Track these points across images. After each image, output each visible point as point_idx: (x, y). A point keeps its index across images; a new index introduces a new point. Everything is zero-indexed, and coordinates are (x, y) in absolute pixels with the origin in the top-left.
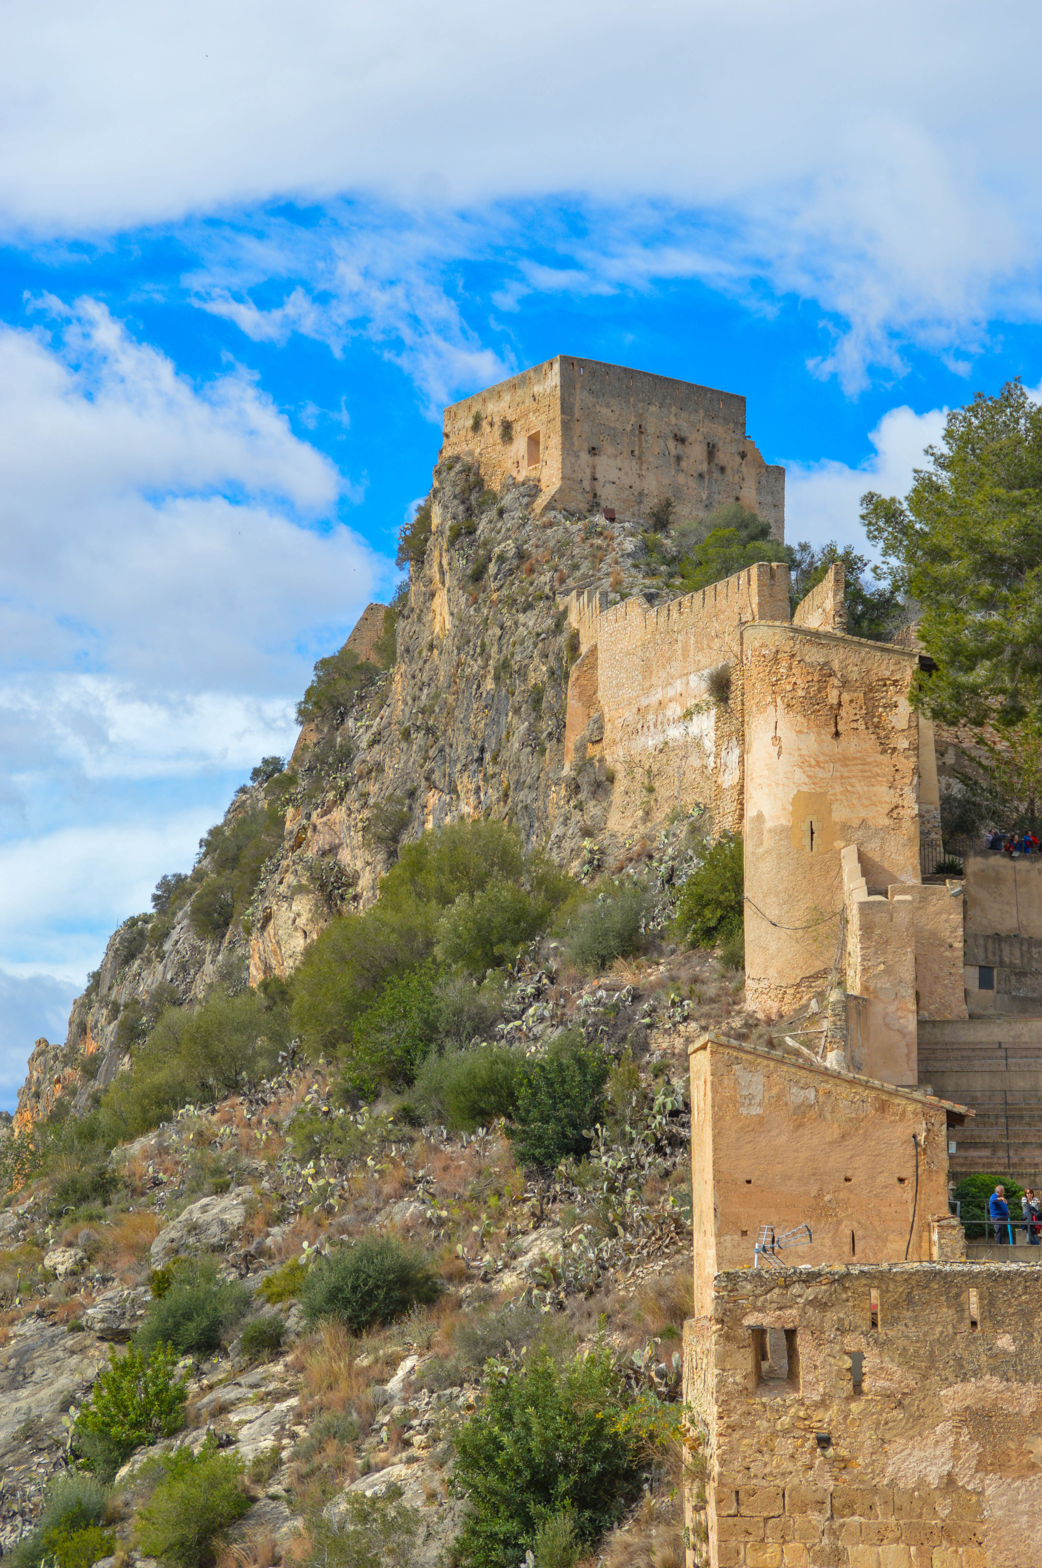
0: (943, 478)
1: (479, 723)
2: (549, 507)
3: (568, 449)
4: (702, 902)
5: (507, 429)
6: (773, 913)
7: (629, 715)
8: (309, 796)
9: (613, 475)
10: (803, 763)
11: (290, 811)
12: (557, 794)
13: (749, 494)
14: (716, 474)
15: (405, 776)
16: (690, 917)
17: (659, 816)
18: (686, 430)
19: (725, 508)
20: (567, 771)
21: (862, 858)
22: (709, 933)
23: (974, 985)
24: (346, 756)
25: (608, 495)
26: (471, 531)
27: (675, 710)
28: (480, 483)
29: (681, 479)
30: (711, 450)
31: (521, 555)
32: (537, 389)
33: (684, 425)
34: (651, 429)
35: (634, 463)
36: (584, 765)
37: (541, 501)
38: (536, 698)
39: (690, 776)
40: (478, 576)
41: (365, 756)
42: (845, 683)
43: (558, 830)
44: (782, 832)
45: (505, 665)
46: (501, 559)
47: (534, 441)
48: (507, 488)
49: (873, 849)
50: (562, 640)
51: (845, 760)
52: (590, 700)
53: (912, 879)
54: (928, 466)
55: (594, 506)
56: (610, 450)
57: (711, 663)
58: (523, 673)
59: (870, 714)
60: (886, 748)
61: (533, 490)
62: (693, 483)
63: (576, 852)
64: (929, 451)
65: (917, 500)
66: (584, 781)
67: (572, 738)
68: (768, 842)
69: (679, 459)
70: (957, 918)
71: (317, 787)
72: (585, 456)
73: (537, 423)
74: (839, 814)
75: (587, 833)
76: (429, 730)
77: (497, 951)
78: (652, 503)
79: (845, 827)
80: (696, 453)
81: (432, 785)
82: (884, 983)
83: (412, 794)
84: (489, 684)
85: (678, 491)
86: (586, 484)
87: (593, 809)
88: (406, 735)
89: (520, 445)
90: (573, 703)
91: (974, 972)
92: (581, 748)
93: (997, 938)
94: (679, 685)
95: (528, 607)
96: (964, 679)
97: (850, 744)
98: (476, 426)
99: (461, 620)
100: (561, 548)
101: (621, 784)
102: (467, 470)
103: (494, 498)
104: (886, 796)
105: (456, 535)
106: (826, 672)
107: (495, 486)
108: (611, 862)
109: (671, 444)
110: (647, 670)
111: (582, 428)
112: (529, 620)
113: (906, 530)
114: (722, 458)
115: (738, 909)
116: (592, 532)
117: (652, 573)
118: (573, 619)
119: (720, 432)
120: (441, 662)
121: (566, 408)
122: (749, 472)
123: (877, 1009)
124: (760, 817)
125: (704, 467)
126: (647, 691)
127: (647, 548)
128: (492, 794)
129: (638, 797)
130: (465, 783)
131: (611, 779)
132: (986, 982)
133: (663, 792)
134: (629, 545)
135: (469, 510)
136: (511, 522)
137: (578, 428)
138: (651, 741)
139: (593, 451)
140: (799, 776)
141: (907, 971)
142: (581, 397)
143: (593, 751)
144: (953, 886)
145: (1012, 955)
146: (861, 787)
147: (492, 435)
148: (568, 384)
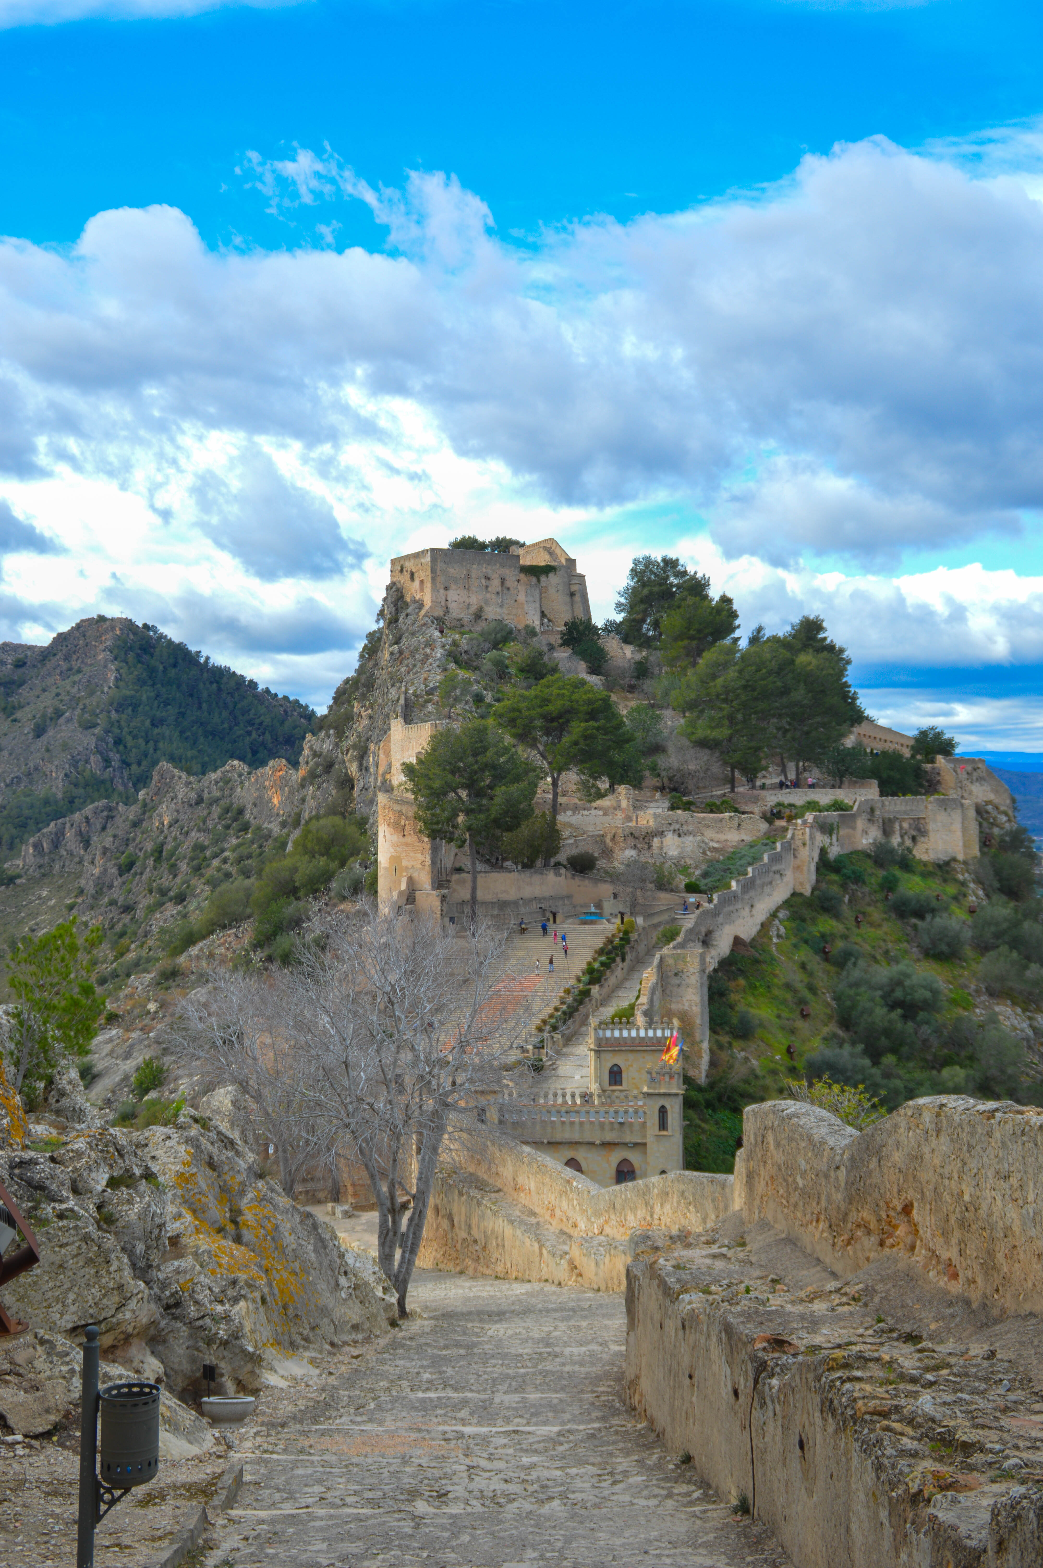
2: (425, 615)
3: (434, 589)
5: (412, 574)
6: (383, 897)
7: (398, 765)
9: (456, 598)
10: (393, 845)
13: (521, 598)
14: (505, 591)
18: (490, 573)
21: (410, 878)
23: (447, 923)
28: (402, 598)
29: (488, 595)
30: (503, 581)
32: (423, 561)
33: (490, 572)
34: (473, 575)
35: (466, 592)
37: (423, 612)
42: (407, 818)
44: (386, 869)
47: (422, 582)
48: (411, 602)
49: (415, 875)
51: (407, 845)
52: (388, 754)
53: (428, 886)
55: (447, 611)
56: (454, 587)
59: (415, 829)
60: (420, 841)
61: (421, 606)
62: (494, 597)
68: (382, 872)
69: (487, 587)
70: (438, 903)
72: (442, 591)
73: (423, 575)
74: (404, 863)
77: (315, 887)
78: (474, 608)
79: (406, 868)
80: (496, 583)
85: (486, 601)
86: (443, 604)
89: (417, 583)
90: (382, 757)
91: (447, 919)
98: (401, 571)
102: (398, 590)
103: (407, 606)
104: (420, 857)
106: (401, 813)
107: (408, 599)
109: (483, 581)
111: (441, 579)
114: (508, 584)
119: (506, 572)
121: (433, 571)
124: (380, 863)
125: (500, 589)
132: (452, 922)
135: (397, 610)
136: (410, 621)
137: (438, 579)
139: (446, 588)
140: (392, 850)
142: (440, 565)
144: (438, 892)
146: (412, 854)
147: (407, 576)
148: (434, 560)
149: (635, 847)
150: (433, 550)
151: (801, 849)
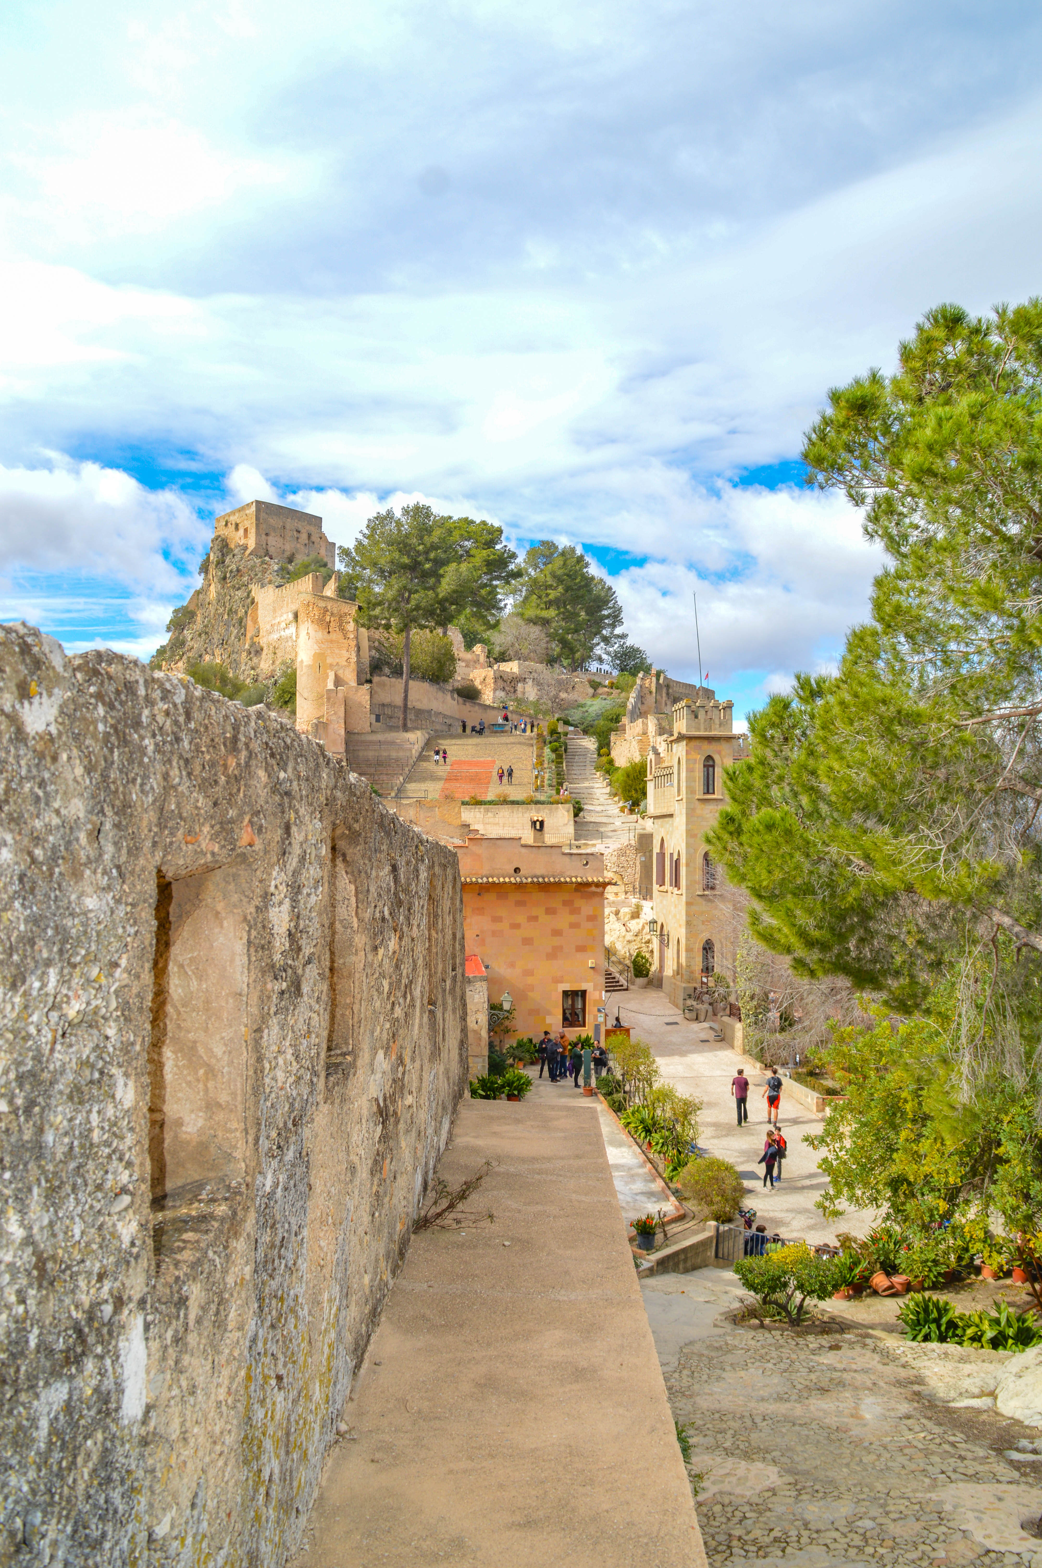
0: (366, 542)
1: (222, 630)
2: (250, 554)
3: (258, 534)
4: (284, 692)
5: (237, 525)
6: (306, 695)
7: (268, 627)
8: (171, 657)
9: (274, 543)
10: (317, 642)
11: (164, 663)
12: (244, 654)
13: (323, 552)
14: (311, 544)
15: (199, 649)
16: (281, 697)
17: (277, 663)
18: (300, 528)
19: (313, 555)
20: (247, 646)
21: (336, 675)
22: (286, 703)
23: (374, 721)
24: (183, 643)
25: (272, 550)
26: (223, 562)
27: (283, 625)
28: (227, 545)
29: (298, 545)
30: (309, 536)
31: (238, 570)
32: (247, 512)
33: (300, 526)
34: (288, 527)
35: (281, 539)
36: (253, 644)
37: (248, 552)
38: (241, 621)
39: (288, 649)
40: (225, 578)
41: (190, 643)
42: (332, 614)
43: (243, 668)
44: (309, 666)
45: (231, 610)
46: (231, 572)
47: (246, 530)
48: (236, 547)
49: (340, 673)
50: (249, 600)
51: (331, 641)
52: (255, 621)
53: (353, 683)
54: (360, 537)
55: (267, 554)
56: (273, 534)
57: (294, 607)
58: (236, 612)
59: (340, 625)
60: (346, 637)
61: (245, 548)
62: (302, 547)
63: (249, 675)
64: (361, 532)
65: (357, 549)
66: (252, 650)
67: (249, 635)
68: (305, 670)
69: (297, 538)
70: (368, 697)
71: (173, 655)
72: (264, 536)
73: (247, 524)
74: (329, 660)
75: (253, 668)
76: (206, 633)
78: (287, 554)
79: (331, 665)
80: (304, 537)
81: (207, 653)
82: (334, 718)
83: (201, 656)
84: (226, 617)
85: (297, 550)
86: (264, 546)
87: (255, 660)
88: (200, 635)
89: (241, 532)
90: (250, 623)
91: (374, 717)
92: (252, 638)
93: (383, 705)
94: (285, 616)
95: (239, 589)
96: (372, 613)
97: (333, 636)
98: (226, 525)
99: (218, 593)
100: (252, 568)
101: (264, 652)
102: (223, 540)
103: (232, 550)
104: (346, 655)
105: (218, 563)
106: (326, 610)
107: (232, 546)
108: (260, 679)
109: (295, 533)
110: (274, 611)
111: (263, 527)
112: (239, 593)
113: (353, 559)
114: (313, 538)
115: (295, 694)
116: (263, 563)
117: (283, 578)
118: (253, 593)
119: (312, 529)
120: (212, 609)
121: (257, 519)
122: (323, 544)
123: (331, 727)
124: (302, 661)
125: (307, 542)
126: (274, 618)
127: (282, 569)
128: (225, 657)
129: (271, 656)
130: (217, 652)
131: (262, 650)
132: (378, 720)
133: (279, 654)
134: (276, 568)
135: (223, 555)
136: (237, 558)
137: (261, 526)
138: (275, 636)
139: (267, 534)
140: (316, 647)
141: (342, 714)
142: (263, 515)
143: (256, 639)
144: (367, 686)
145: (388, 711)
146: (337, 651)
147: (232, 528)
148: (258, 510)
149: (504, 689)
150: (257, 502)
151: (648, 696)
